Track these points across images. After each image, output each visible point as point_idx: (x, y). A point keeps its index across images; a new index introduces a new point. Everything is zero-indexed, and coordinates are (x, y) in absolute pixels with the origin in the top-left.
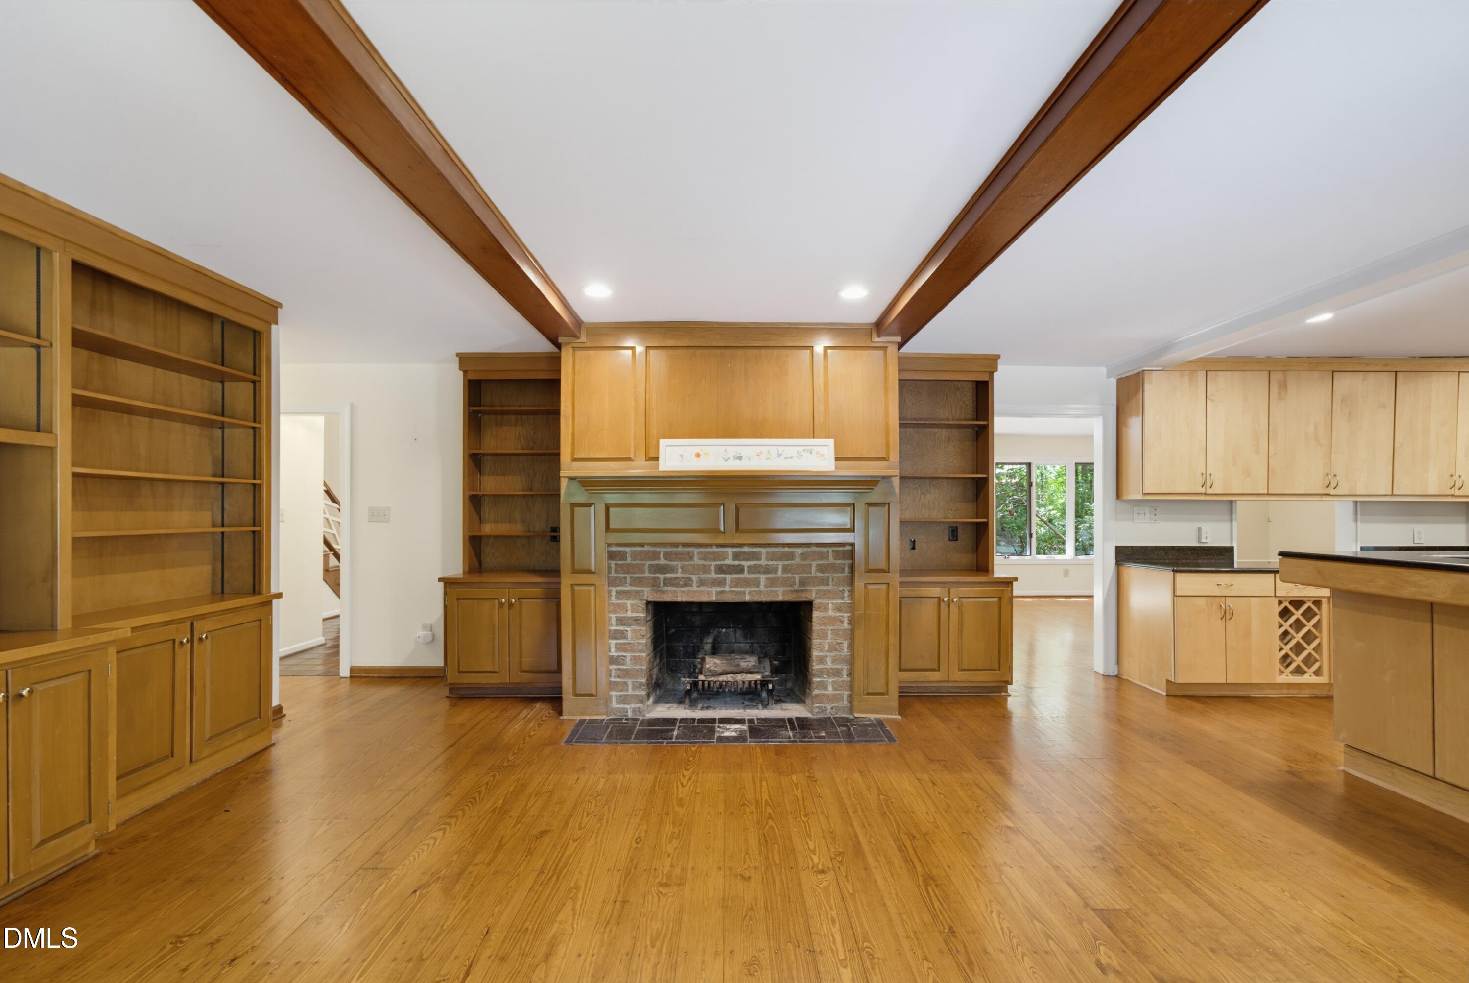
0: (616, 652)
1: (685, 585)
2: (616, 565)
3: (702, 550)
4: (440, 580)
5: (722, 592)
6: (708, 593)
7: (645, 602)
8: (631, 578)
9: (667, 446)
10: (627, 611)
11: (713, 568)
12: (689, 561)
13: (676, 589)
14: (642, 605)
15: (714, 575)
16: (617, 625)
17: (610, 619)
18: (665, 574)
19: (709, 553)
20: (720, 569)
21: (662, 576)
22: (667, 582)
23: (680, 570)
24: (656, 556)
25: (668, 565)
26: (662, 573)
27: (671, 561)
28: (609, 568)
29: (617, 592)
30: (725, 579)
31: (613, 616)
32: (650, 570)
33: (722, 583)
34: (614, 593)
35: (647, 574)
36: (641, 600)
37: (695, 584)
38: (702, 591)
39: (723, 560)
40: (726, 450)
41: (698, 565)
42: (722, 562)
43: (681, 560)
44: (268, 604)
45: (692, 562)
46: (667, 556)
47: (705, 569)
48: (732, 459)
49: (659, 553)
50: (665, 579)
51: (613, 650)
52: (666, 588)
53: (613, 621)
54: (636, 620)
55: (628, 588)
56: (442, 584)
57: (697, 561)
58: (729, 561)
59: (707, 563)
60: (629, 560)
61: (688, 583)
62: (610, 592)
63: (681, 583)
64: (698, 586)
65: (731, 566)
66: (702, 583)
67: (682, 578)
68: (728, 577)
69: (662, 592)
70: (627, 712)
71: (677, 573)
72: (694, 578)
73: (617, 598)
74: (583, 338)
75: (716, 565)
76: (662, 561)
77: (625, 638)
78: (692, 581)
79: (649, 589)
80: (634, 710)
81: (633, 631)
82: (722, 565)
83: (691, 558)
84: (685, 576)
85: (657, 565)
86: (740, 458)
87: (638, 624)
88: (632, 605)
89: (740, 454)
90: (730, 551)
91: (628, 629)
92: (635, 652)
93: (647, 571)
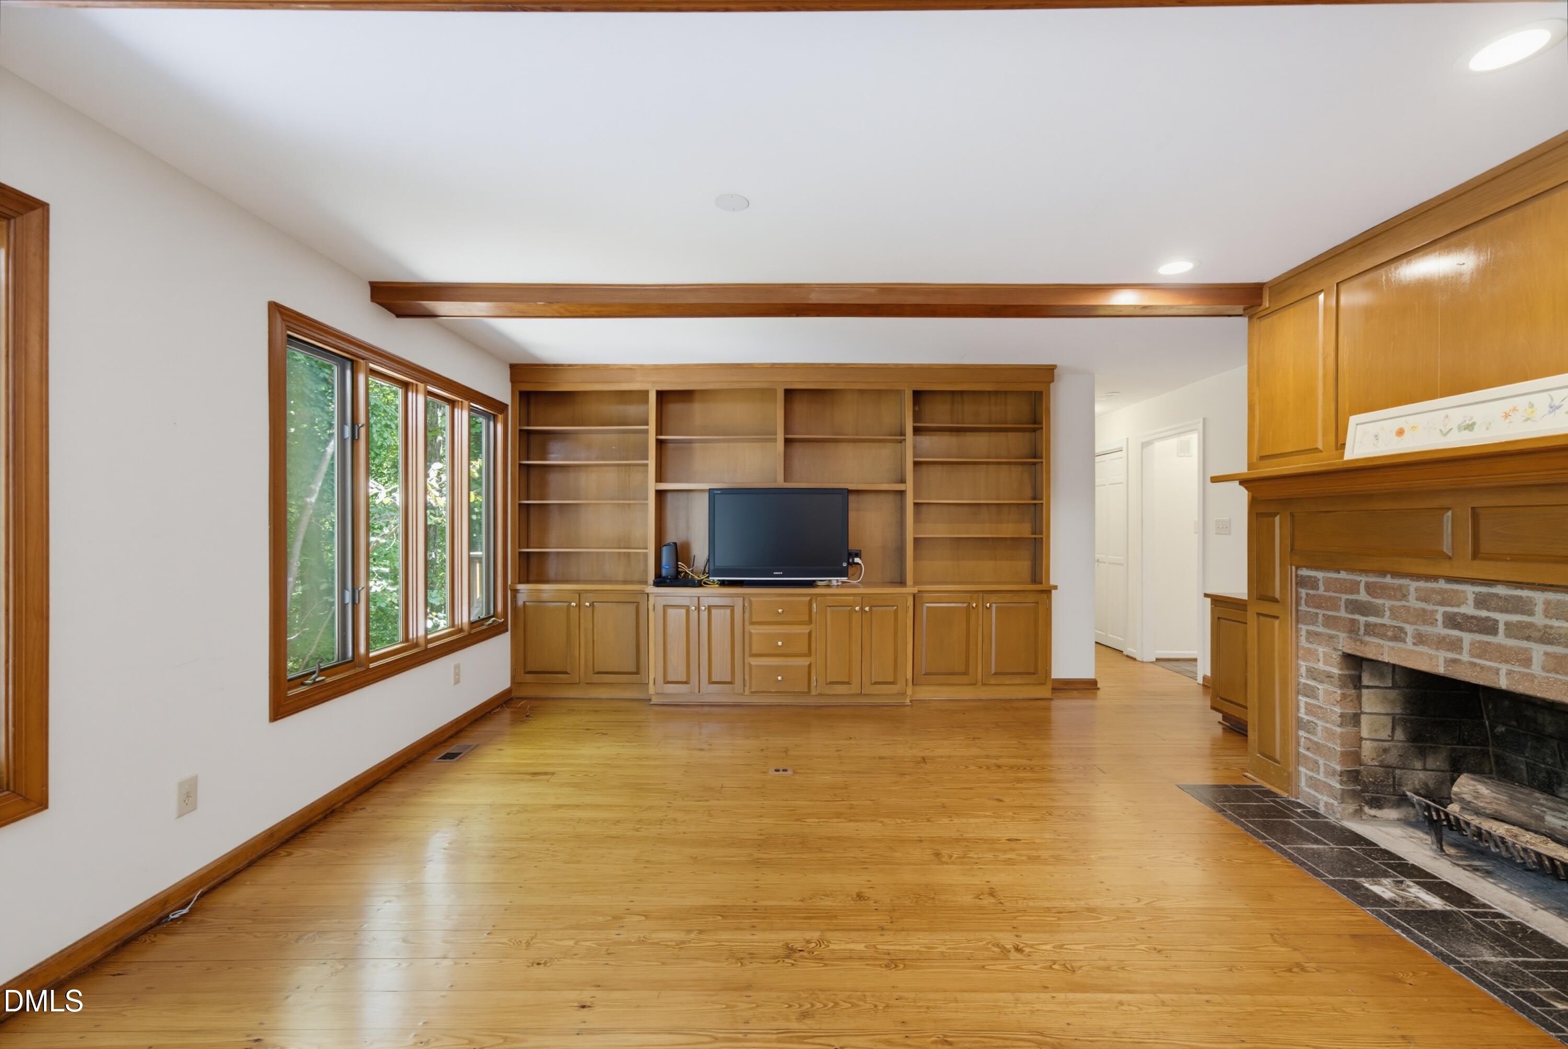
0: (1306, 714)
1: (1395, 638)
2: (1307, 594)
3: (1422, 584)
4: (1206, 595)
5: (1455, 661)
6: (1431, 657)
7: (1340, 653)
8: (1324, 615)
9: (1357, 424)
10: (1319, 661)
11: (1439, 617)
12: (1400, 600)
13: (1382, 642)
14: (1336, 657)
15: (1440, 630)
16: (1307, 678)
17: (1298, 667)
18: (1366, 615)
19: (1434, 590)
20: (1452, 621)
21: (1362, 619)
22: (1370, 629)
23: (1388, 613)
24: (1353, 588)
25: (1369, 602)
26: (1363, 615)
27: (1375, 597)
28: (1298, 598)
29: (1308, 632)
30: (1460, 640)
31: (1302, 663)
32: (1346, 607)
33: (1455, 645)
34: (1303, 633)
35: (1343, 613)
36: (1335, 649)
37: (1409, 640)
38: (1421, 653)
39: (1459, 606)
40: (1447, 416)
41: (1415, 609)
42: (1455, 610)
43: (1390, 597)
44: (1048, 592)
45: (1404, 603)
46: (1369, 588)
47: (1426, 618)
48: (1455, 430)
49: (1359, 583)
50: (1367, 625)
51: (1302, 710)
52: (1367, 638)
53: (1303, 670)
54: (1329, 676)
55: (1321, 629)
56: (1209, 600)
57: (1413, 602)
58: (1468, 609)
59: (1429, 607)
60: (1321, 591)
61: (1398, 636)
62: (1298, 631)
63: (1390, 633)
64: (1414, 644)
65: (1472, 617)
66: (1421, 639)
67: (1391, 626)
68: (1467, 638)
69: (1362, 642)
70: (1318, 804)
71: (1383, 616)
72: (1409, 629)
73: (1307, 640)
74: (1266, 303)
75: (1445, 614)
76: (1363, 596)
77: (1316, 697)
78: (1406, 633)
79: (1345, 635)
80: (1326, 804)
81: (1326, 692)
82: (1456, 614)
83: (1405, 597)
84: (1395, 623)
85: (1357, 601)
86: (1470, 427)
87: (1332, 684)
88: (1325, 654)
89: (1472, 418)
90: (1470, 590)
91: (1319, 687)
92: (1327, 722)
93: (1343, 608)
